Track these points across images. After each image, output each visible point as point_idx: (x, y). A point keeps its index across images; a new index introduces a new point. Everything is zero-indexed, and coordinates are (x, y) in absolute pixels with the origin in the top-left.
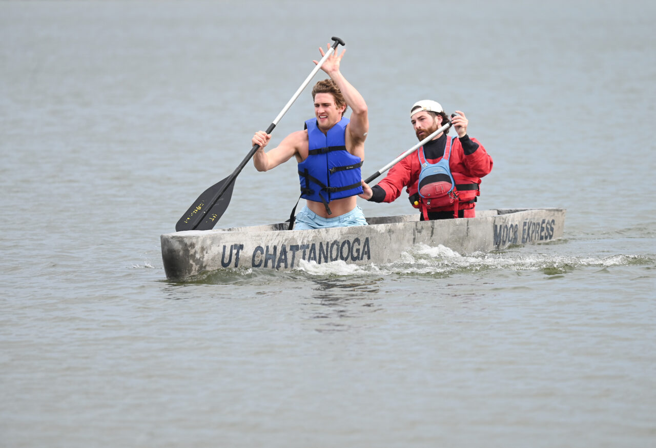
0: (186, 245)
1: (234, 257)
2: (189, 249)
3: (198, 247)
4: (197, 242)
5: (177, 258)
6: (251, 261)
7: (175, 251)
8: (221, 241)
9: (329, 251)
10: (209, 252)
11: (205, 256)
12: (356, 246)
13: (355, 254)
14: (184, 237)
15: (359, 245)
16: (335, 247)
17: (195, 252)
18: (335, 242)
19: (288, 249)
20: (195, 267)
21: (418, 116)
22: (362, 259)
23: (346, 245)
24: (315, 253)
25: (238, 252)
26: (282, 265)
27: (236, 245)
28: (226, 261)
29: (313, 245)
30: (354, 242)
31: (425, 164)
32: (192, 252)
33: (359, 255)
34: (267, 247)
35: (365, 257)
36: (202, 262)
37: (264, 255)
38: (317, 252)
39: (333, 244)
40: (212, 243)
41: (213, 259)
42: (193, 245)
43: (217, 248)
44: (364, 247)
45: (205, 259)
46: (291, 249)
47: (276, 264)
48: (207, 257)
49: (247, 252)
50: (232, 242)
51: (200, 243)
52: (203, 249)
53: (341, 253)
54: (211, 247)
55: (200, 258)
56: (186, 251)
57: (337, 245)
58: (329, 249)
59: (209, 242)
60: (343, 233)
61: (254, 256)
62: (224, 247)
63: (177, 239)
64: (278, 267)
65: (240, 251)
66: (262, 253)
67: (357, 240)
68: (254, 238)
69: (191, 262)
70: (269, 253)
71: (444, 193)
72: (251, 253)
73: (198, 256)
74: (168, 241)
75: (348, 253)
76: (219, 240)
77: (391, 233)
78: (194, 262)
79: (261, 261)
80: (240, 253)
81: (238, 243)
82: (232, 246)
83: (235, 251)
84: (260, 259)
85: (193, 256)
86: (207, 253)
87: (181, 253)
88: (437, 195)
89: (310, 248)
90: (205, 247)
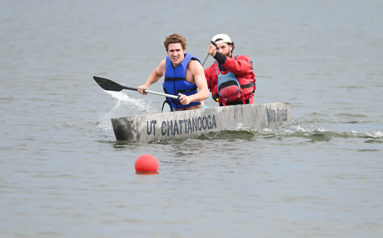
0: (128, 122)
1: (153, 128)
2: (131, 124)
3: (135, 123)
4: (134, 119)
5: (124, 130)
6: (161, 130)
7: (123, 127)
8: (146, 119)
9: (197, 123)
10: (140, 125)
11: (139, 128)
12: (209, 121)
13: (210, 125)
14: (127, 117)
15: (211, 119)
16: (200, 121)
17: (134, 126)
18: (199, 118)
19: (178, 122)
20: (135, 135)
21: (222, 45)
22: (213, 128)
23: (205, 120)
24: (190, 125)
25: (154, 125)
26: (176, 132)
27: (153, 121)
28: (149, 131)
29: (189, 120)
30: (208, 118)
31: (220, 75)
32: (132, 126)
33: (211, 125)
34: (168, 122)
35: (214, 126)
36: (138, 132)
37: (167, 127)
38: (192, 124)
39: (198, 119)
40: (141, 120)
41: (143, 130)
42: (132, 122)
43: (144, 123)
44: (213, 120)
45: (139, 130)
46: (179, 123)
47: (173, 132)
48: (140, 129)
49: (158, 125)
50: (151, 119)
51: (135, 120)
52: (137, 124)
53: (203, 124)
54: (141, 122)
55: (137, 129)
56: (129, 125)
57: (201, 120)
58: (197, 122)
59: (140, 120)
60: (203, 112)
61: (162, 127)
62: (148, 122)
63: (123, 119)
64: (174, 133)
65: (155, 124)
66: (166, 126)
67: (209, 116)
68: (161, 116)
69: (133, 132)
70: (169, 125)
71: (235, 92)
72: (160, 126)
73: (135, 128)
74: (117, 121)
75: (206, 125)
76: (144, 118)
77: (224, 112)
78: (134, 132)
79: (166, 130)
80: (155, 126)
81: (154, 120)
82: (151, 121)
83: (153, 125)
84: (165, 129)
85: (133, 128)
86: (139, 126)
87: (126, 127)
88: (231, 94)
89: (188, 122)
90: (138, 123)
